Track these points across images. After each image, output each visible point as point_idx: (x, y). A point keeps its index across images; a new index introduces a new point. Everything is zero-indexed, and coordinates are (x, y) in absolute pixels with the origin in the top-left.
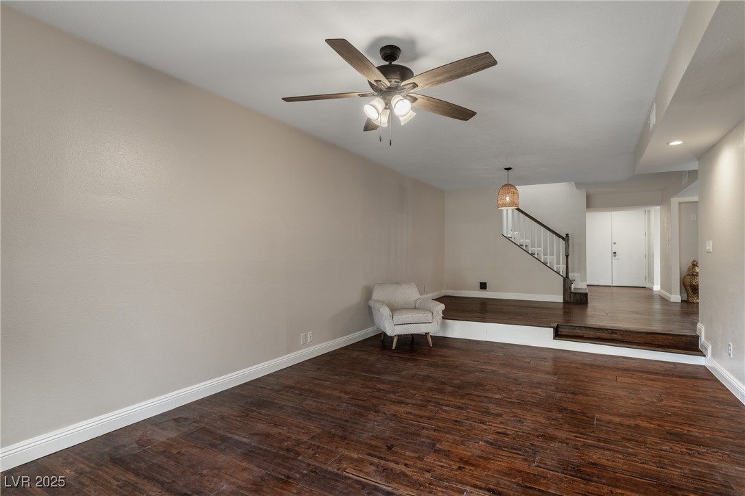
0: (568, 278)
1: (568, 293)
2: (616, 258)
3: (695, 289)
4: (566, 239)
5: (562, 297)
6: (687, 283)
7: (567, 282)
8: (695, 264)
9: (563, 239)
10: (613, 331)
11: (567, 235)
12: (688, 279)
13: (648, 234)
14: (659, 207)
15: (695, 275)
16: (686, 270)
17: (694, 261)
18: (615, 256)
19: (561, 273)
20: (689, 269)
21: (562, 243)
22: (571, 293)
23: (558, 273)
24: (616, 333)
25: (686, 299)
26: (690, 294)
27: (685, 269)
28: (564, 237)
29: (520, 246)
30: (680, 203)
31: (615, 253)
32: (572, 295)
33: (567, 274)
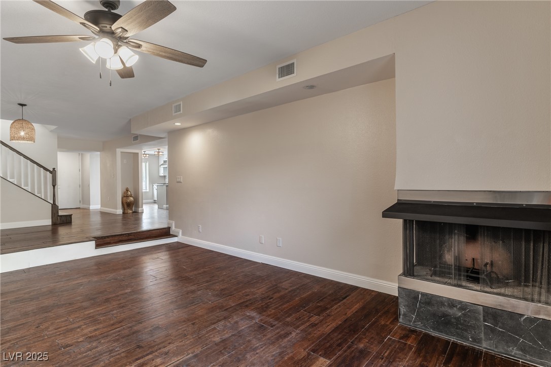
0: (55, 204)
1: (56, 216)
3: (128, 205)
4: (53, 172)
5: (51, 220)
7: (55, 208)
9: (51, 172)
10: (129, 234)
11: (54, 169)
13: (82, 170)
14: (99, 153)
15: (127, 197)
17: (127, 188)
19: (47, 200)
22: (58, 216)
23: (44, 200)
24: (131, 235)
26: (126, 208)
28: (50, 170)
30: (121, 152)
32: (59, 218)
33: (54, 201)
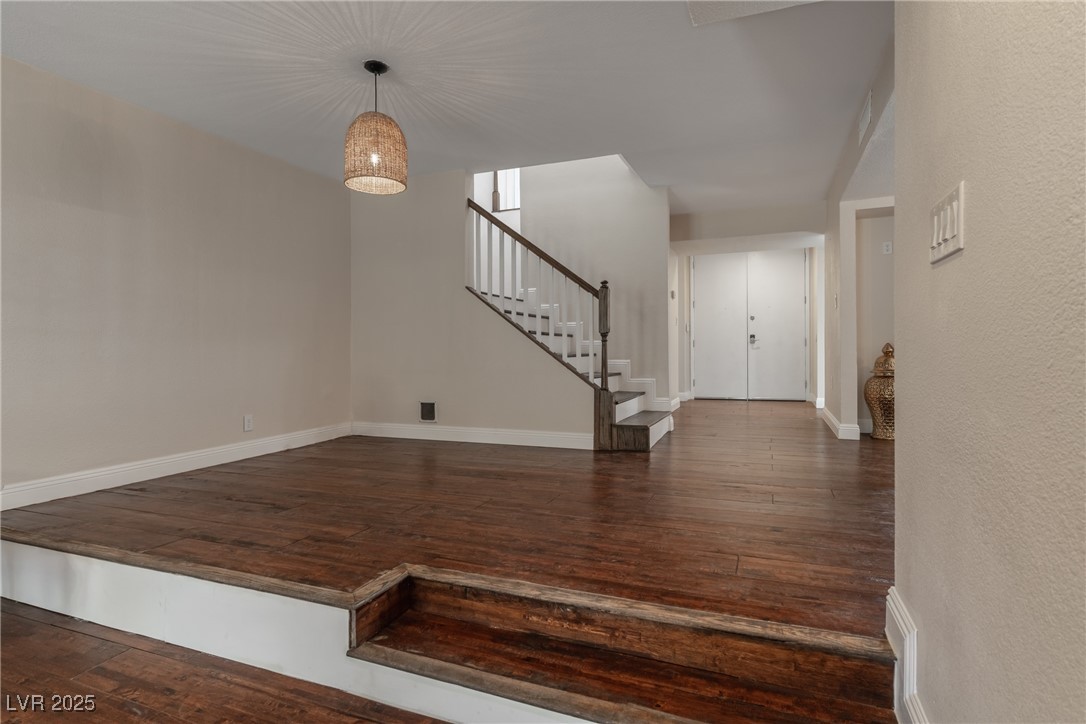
0: (606, 390)
1: (607, 426)
2: (755, 345)
3: (886, 409)
4: (601, 293)
5: (592, 435)
6: (874, 395)
7: (605, 398)
8: (888, 353)
9: (595, 293)
11: (604, 283)
12: (875, 386)
13: (809, 300)
14: (823, 236)
15: (886, 377)
16: (872, 366)
17: (888, 345)
18: (753, 342)
19: (591, 379)
20: (877, 364)
21: (591, 303)
22: (612, 426)
23: (584, 378)
25: (869, 429)
26: (880, 419)
27: (870, 364)
28: (598, 287)
29: (505, 315)
31: (753, 336)
32: (615, 431)
33: (604, 379)
